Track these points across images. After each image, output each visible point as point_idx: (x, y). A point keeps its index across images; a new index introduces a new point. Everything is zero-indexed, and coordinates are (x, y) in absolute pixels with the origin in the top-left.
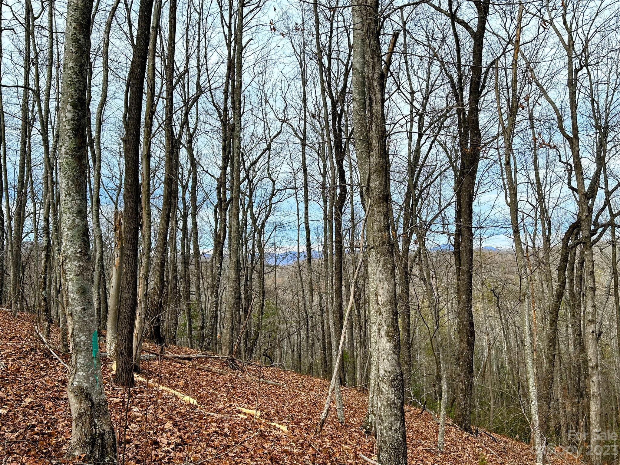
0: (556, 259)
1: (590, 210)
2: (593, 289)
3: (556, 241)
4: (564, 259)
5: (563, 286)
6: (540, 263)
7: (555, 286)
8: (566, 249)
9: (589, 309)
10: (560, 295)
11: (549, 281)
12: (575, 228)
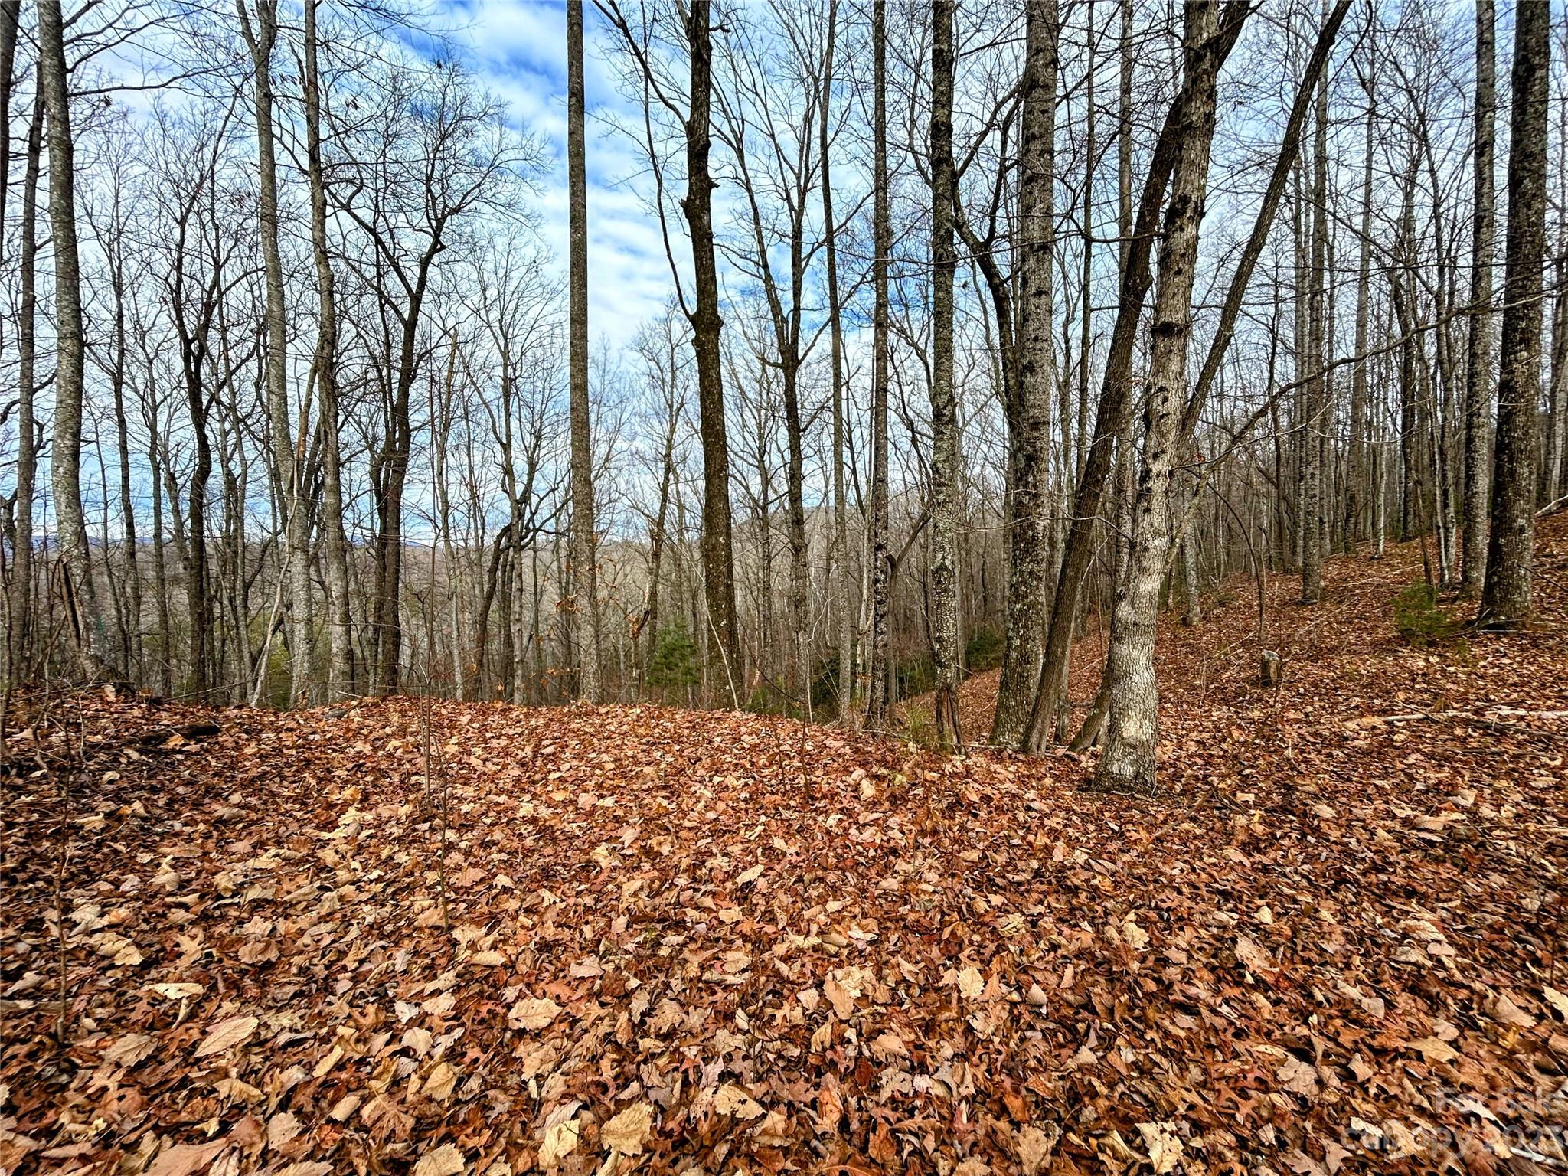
0: (487, 561)
1: (521, 516)
2: (521, 590)
3: (489, 541)
4: (496, 561)
5: (493, 587)
6: (470, 564)
7: (486, 587)
8: (498, 551)
9: (516, 609)
10: (490, 598)
11: (481, 584)
12: (507, 530)
